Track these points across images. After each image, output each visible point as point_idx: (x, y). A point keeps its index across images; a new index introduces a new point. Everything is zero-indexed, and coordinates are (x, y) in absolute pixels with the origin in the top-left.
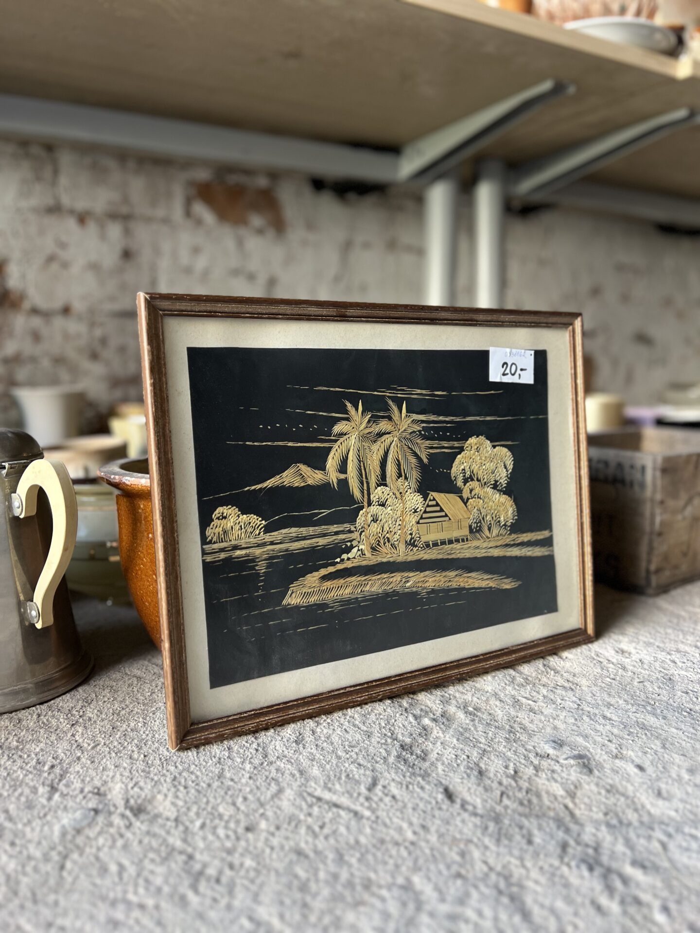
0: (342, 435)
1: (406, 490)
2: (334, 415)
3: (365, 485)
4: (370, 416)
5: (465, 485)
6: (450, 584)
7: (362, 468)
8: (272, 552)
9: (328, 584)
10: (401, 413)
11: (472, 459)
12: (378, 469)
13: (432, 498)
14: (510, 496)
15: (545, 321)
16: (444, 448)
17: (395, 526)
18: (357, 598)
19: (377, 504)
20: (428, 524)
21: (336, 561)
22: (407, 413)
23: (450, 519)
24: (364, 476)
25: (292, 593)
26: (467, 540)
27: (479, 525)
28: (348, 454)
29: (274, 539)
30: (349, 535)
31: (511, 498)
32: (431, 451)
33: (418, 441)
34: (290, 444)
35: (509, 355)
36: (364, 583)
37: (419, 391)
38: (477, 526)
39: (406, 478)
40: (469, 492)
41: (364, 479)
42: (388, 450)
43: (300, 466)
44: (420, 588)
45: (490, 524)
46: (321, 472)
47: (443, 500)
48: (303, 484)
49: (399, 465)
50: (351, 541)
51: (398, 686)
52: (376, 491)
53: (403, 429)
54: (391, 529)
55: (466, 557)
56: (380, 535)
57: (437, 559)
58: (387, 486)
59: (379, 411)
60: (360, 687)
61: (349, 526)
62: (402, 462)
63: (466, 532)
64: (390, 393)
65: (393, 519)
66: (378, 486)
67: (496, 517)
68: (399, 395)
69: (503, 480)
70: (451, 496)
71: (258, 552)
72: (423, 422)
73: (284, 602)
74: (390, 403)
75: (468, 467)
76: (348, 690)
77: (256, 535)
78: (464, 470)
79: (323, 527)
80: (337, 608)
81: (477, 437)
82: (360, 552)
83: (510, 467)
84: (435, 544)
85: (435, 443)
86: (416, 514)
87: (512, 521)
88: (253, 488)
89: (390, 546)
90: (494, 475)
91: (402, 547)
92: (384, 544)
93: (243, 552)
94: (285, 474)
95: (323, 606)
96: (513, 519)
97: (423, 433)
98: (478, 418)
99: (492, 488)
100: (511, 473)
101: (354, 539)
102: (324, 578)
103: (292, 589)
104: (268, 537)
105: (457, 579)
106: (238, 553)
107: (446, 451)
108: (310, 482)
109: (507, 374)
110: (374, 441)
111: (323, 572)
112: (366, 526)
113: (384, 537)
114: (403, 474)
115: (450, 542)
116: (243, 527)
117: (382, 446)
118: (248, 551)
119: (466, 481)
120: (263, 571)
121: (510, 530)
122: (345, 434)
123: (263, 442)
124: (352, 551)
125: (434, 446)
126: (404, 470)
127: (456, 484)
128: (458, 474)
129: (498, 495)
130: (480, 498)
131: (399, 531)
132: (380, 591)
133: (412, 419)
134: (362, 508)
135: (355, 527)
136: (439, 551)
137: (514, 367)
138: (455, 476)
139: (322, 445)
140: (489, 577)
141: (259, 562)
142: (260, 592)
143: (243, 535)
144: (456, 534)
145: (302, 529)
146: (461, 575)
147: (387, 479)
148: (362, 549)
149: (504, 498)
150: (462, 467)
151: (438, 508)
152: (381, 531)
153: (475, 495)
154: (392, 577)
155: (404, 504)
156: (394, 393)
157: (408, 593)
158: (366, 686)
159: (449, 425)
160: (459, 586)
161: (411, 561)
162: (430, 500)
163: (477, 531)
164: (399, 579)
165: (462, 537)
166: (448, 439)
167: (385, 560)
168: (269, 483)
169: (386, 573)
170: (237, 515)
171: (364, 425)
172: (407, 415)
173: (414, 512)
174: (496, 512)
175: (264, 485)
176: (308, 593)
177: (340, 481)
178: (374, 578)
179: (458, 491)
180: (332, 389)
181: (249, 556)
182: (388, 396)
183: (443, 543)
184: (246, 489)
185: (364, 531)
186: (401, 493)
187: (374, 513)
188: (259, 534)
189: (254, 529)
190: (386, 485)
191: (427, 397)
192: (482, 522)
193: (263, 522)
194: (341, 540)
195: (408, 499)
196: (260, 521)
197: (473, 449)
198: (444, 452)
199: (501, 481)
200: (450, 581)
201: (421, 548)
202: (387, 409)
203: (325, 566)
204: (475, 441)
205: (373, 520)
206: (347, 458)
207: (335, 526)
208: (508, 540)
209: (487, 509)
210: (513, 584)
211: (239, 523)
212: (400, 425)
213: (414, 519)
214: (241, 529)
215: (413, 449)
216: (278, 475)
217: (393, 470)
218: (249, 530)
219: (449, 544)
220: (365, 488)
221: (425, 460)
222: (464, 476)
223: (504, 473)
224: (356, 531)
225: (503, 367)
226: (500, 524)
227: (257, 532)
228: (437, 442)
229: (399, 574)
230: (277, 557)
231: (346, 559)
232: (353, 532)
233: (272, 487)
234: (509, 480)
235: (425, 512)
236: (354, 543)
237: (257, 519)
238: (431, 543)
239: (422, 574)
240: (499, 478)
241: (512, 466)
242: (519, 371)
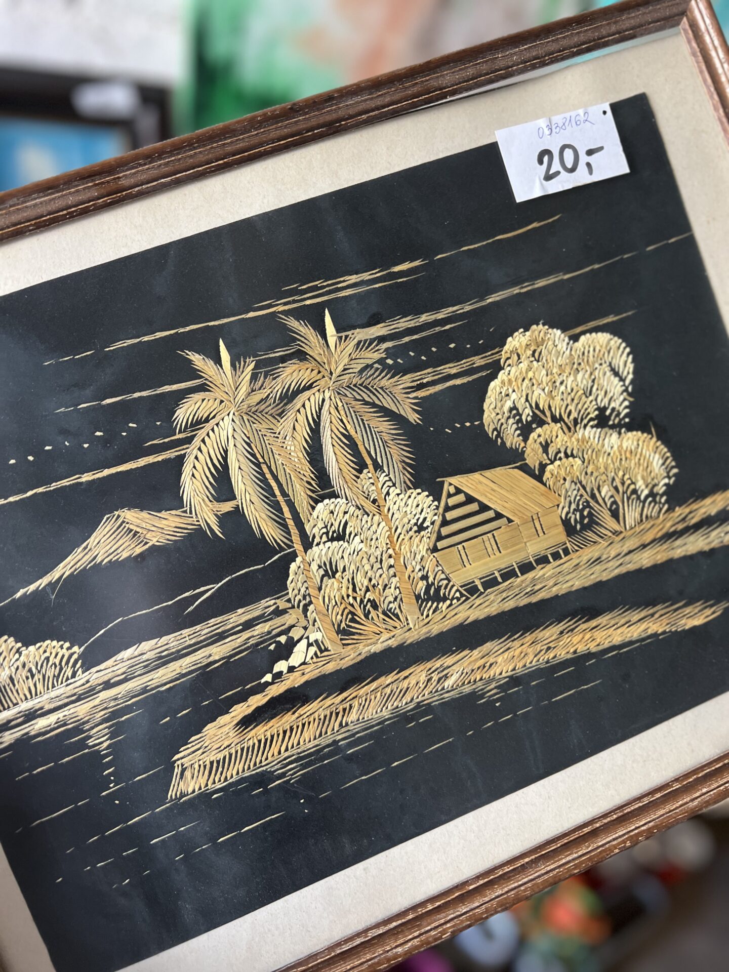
0: (198, 423)
1: (385, 491)
2: (167, 388)
3: (286, 509)
4: (252, 365)
5: (526, 440)
6: (552, 655)
7: (268, 476)
8: (112, 704)
9: (260, 731)
10: (324, 336)
11: (526, 381)
12: (306, 469)
13: (452, 490)
14: (645, 429)
15: (613, 28)
16: (450, 377)
17: (380, 571)
18: (335, 742)
19: (324, 538)
20: (460, 547)
21: (263, 681)
22: (338, 331)
23: (510, 521)
24: (277, 492)
25: (183, 771)
26: (566, 552)
27: (585, 513)
28: (225, 459)
29: (110, 676)
30: (278, 621)
31: (650, 432)
32: (422, 393)
33: (385, 383)
34: (86, 477)
35: (547, 132)
36: (341, 708)
37: (353, 279)
38: (582, 517)
39: (377, 467)
40: (541, 450)
41: (280, 498)
42: (317, 423)
43: (122, 515)
44: (479, 684)
45: (615, 502)
46: (174, 512)
47: (479, 486)
48: (138, 550)
49: (352, 445)
50: (286, 632)
51: (487, 899)
52: (315, 514)
53: (341, 368)
54: (373, 582)
55: (574, 589)
56: (351, 600)
57: (503, 613)
58: (336, 496)
59: (272, 349)
60: (399, 922)
61: (273, 601)
62: (358, 438)
63: (558, 535)
64: (285, 304)
65: (373, 560)
66: (317, 502)
67: (623, 483)
68: (308, 302)
69: (618, 402)
70: (498, 472)
71: (82, 710)
72: (382, 339)
73: (172, 793)
74: (293, 323)
75: (523, 400)
76: (371, 934)
77: (67, 679)
78: (514, 408)
79: (212, 621)
80: (295, 773)
81: (527, 329)
82: (313, 649)
83: (628, 368)
84: (490, 583)
85: (427, 375)
86: (422, 533)
87: (666, 481)
88: (32, 588)
89: (381, 616)
90: (591, 398)
91: (410, 611)
92: (367, 616)
93: (52, 719)
94: (92, 540)
95: (262, 779)
96: (669, 477)
97: (390, 362)
98: (516, 290)
99: (597, 426)
100: (632, 382)
101: (294, 626)
102: (246, 722)
103: (179, 762)
104: (95, 676)
105: (566, 639)
106: (41, 724)
107: (458, 382)
108: (155, 539)
109: (558, 173)
110: (279, 415)
111: (240, 711)
112: (312, 592)
113: (362, 601)
114: (369, 461)
115: (526, 568)
116: (34, 670)
117: (301, 418)
118: (59, 715)
119: (525, 431)
120: (105, 745)
121: (666, 502)
122: (207, 420)
123: (26, 492)
124: (295, 650)
125: (425, 381)
126: (369, 453)
127: (503, 443)
128: (503, 421)
129: (615, 436)
130: (572, 455)
131: (394, 580)
132: (386, 714)
133: (356, 341)
134: (293, 556)
135: (289, 601)
136: (504, 595)
137: (569, 155)
138: (495, 429)
139: (160, 458)
140: (643, 614)
141: (92, 728)
142: (112, 787)
143: (40, 686)
144: (533, 548)
145: (165, 639)
146: (572, 630)
147: (334, 483)
148: (316, 641)
149: (632, 439)
150: (509, 404)
151: (474, 507)
152: (350, 592)
153: (559, 452)
154: (406, 678)
155: (389, 521)
156: (294, 302)
157: (453, 700)
158: (410, 917)
159: (448, 327)
160: (575, 652)
161: (442, 633)
162: (450, 495)
163: (585, 527)
164: (423, 678)
165: (550, 551)
166: (457, 356)
167: (378, 648)
168: (63, 570)
169: (387, 672)
170: (14, 650)
171: (244, 389)
172: (340, 338)
173: (418, 531)
174: (621, 474)
175: (55, 574)
176: (218, 762)
177: (223, 519)
178: (362, 692)
179: (514, 458)
180: (146, 339)
181: (65, 724)
182: (282, 312)
183: (508, 574)
184: (18, 595)
185: (311, 603)
186: (374, 501)
187: (324, 559)
188: (74, 676)
189: (61, 669)
190: (334, 495)
191: (377, 286)
192: (592, 503)
193: (76, 649)
194: (262, 635)
195: (396, 507)
196: (68, 649)
197: (523, 358)
198: (454, 386)
199: (613, 405)
200: (549, 648)
201: (458, 599)
202: (288, 336)
203: (242, 697)
204: (523, 339)
205: (326, 574)
206: (226, 466)
207: (240, 611)
208: (669, 524)
209: (595, 474)
210: (708, 612)
211: (24, 666)
212: (329, 363)
213: (422, 544)
214: (33, 676)
215: (377, 402)
216: (79, 546)
217: (342, 460)
218: (50, 673)
219: (522, 574)
220: (287, 514)
221: (413, 417)
222: (520, 420)
223: (615, 387)
224: (293, 607)
225: (541, 162)
226: (638, 498)
227: (69, 673)
228: (430, 370)
229: (422, 667)
230: (127, 709)
231: (285, 671)
232: (284, 612)
233: (72, 575)
234: (632, 399)
235: (445, 523)
236: (296, 634)
237: (62, 647)
238: (478, 583)
239: (476, 652)
240: (606, 401)
241: (630, 367)
242: (584, 159)
